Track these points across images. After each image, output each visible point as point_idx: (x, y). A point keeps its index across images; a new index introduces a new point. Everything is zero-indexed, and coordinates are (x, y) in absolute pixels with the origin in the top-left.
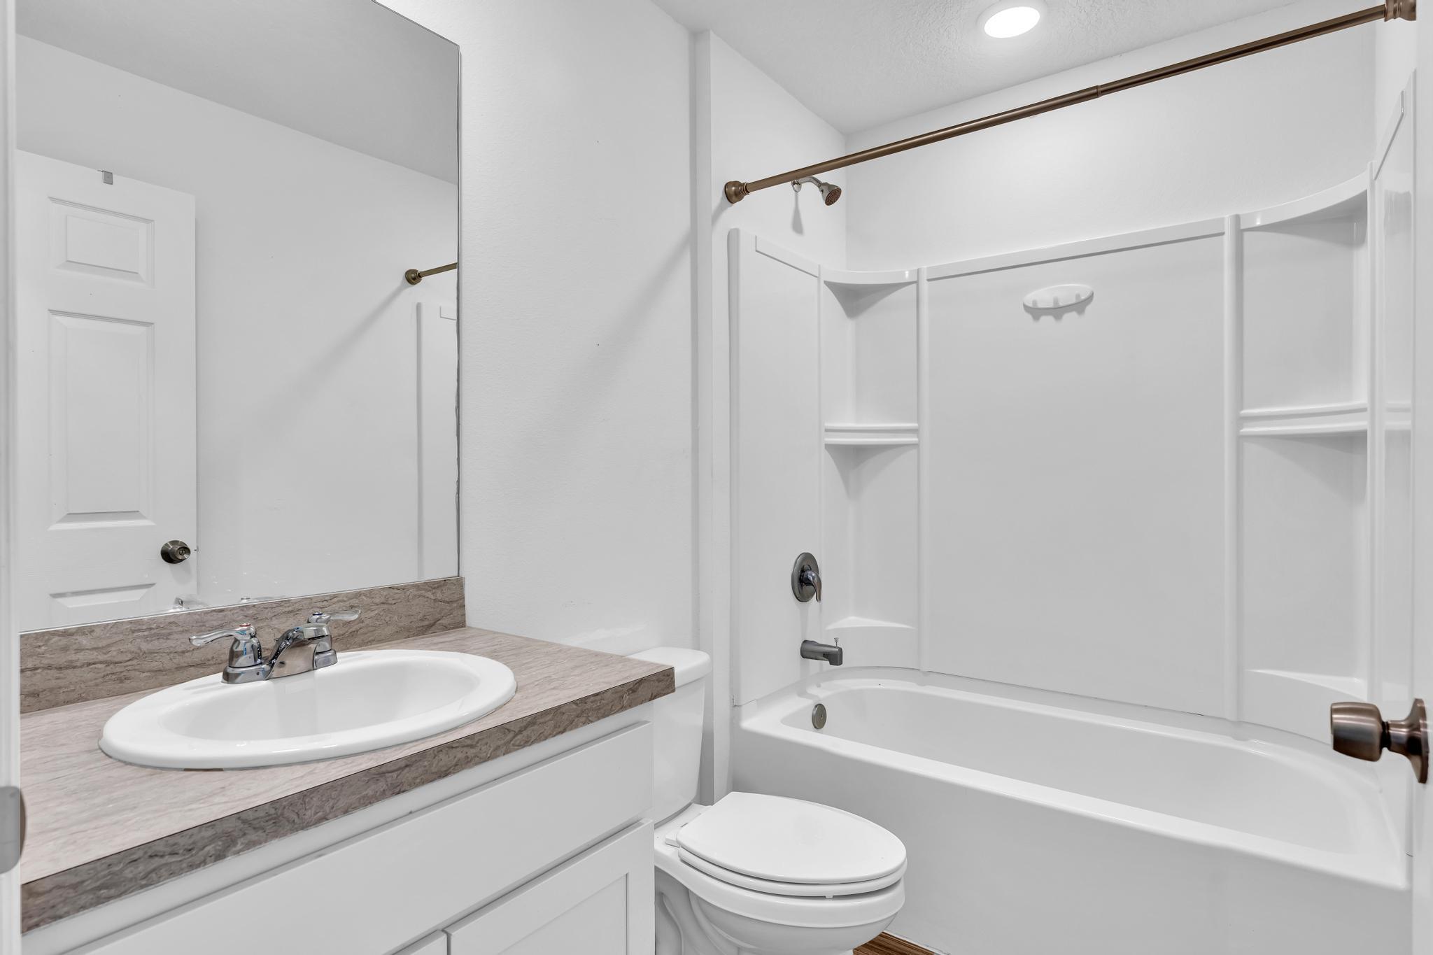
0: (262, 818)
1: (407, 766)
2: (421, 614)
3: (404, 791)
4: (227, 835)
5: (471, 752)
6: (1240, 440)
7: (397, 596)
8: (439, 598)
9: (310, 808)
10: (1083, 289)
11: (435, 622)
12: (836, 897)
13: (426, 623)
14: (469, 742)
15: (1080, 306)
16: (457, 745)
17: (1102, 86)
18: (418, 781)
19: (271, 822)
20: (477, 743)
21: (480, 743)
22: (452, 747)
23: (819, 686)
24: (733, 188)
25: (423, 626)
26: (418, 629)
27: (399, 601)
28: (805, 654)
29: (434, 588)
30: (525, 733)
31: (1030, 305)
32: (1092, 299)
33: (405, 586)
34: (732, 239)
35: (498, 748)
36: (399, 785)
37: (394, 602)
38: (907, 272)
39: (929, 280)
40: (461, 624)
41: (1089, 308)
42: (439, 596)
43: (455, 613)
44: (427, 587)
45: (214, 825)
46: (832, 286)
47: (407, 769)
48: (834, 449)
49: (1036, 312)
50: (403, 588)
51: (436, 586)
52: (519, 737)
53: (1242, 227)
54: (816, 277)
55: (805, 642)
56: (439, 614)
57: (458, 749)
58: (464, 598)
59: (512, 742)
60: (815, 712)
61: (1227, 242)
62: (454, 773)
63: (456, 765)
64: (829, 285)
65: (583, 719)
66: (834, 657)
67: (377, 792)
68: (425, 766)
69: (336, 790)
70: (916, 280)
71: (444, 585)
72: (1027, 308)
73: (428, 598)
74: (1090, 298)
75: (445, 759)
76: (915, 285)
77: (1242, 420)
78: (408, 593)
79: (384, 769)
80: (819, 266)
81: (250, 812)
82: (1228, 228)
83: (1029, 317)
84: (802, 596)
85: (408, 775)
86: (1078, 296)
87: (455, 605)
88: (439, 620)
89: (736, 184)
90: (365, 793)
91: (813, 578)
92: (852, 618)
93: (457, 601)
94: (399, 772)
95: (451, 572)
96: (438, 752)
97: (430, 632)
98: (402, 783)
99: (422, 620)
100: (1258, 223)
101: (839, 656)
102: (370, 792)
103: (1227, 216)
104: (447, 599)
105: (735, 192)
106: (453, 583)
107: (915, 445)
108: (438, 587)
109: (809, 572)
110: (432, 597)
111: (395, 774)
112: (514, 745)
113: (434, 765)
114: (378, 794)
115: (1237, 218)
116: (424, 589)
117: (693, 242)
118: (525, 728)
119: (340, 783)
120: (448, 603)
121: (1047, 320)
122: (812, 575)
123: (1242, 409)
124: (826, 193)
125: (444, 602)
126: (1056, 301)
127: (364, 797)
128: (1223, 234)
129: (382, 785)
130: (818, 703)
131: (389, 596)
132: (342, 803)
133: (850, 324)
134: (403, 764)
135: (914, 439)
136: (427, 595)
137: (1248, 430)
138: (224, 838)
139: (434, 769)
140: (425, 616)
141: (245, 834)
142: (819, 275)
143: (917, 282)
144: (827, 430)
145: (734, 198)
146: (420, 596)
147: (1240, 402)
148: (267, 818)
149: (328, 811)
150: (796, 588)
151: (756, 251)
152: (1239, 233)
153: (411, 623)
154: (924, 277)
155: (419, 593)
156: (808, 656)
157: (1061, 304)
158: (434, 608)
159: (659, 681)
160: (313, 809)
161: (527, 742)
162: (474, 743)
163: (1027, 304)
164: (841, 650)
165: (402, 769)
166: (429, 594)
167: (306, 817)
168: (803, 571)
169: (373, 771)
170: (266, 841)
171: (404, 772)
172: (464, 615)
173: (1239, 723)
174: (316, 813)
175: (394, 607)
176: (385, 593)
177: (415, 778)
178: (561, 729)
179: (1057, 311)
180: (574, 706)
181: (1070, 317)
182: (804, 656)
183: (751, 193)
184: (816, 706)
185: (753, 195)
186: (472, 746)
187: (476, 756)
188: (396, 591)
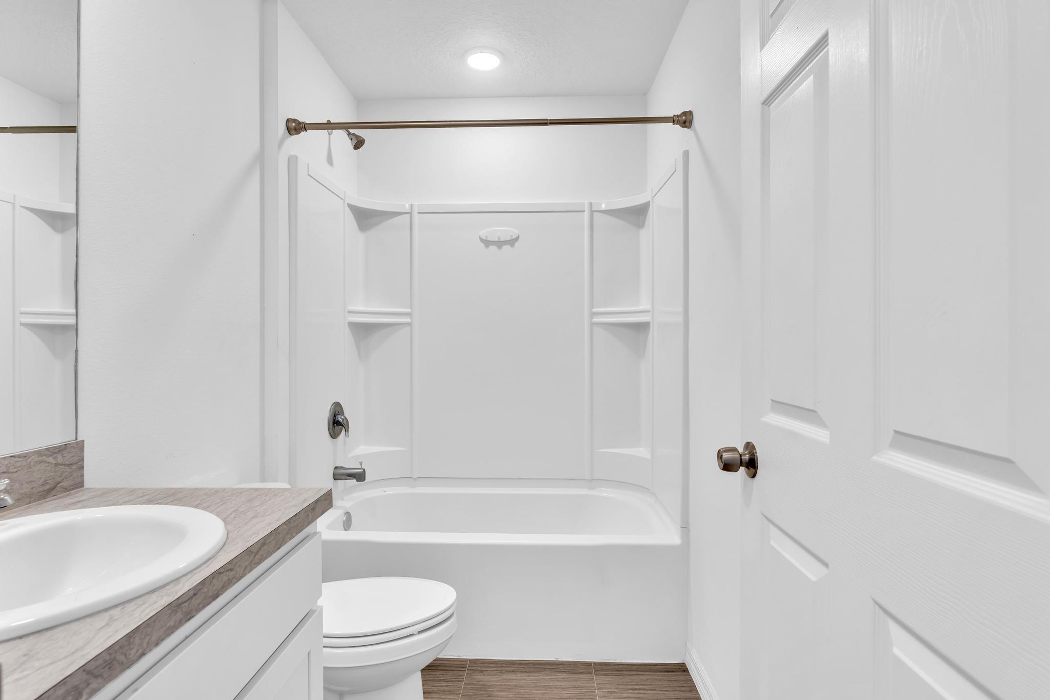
0: (101, 665)
1: (195, 595)
2: (42, 479)
3: (193, 617)
4: (75, 689)
5: (232, 574)
6: (593, 324)
7: (18, 464)
8: (60, 462)
9: (134, 648)
10: (514, 232)
11: (56, 486)
12: (420, 632)
13: (48, 487)
14: (230, 567)
15: (512, 242)
16: (223, 570)
17: (550, 120)
18: (201, 606)
19: (107, 668)
20: (235, 566)
21: (236, 566)
22: (221, 573)
23: (343, 500)
24: (294, 124)
25: (43, 491)
26: (40, 494)
27: (20, 468)
28: (337, 477)
29: (55, 453)
30: (260, 553)
31: (484, 238)
32: (518, 240)
33: (27, 453)
34: (292, 162)
35: (245, 569)
36: (189, 613)
37: (15, 470)
38: (407, 205)
39: (418, 213)
40: (80, 485)
41: (517, 244)
42: (60, 459)
43: (75, 475)
44: (48, 453)
45: (65, 683)
46: (351, 207)
47: (195, 597)
48: (354, 327)
49: (487, 243)
50: (25, 456)
51: (57, 450)
52: (257, 556)
53: (593, 209)
54: (342, 199)
55: (336, 468)
56: (59, 477)
57: (224, 574)
58: (83, 460)
59: (254, 562)
60: (345, 518)
61: (586, 215)
62: (222, 594)
63: (223, 587)
64: (350, 206)
65: (289, 536)
66: (360, 476)
67: (176, 622)
68: (205, 593)
69: (150, 627)
70: (410, 211)
71: (65, 449)
72: (481, 240)
73: (49, 463)
74: (517, 239)
75: (217, 584)
76: (409, 215)
77: (593, 314)
78: (29, 460)
79: (180, 601)
80: (345, 192)
81: (92, 662)
82: (587, 209)
83: (483, 245)
84: (334, 435)
85: (195, 601)
86: (511, 236)
87: (74, 467)
88: (60, 483)
89: (295, 121)
90: (169, 625)
91: (343, 420)
92: (362, 447)
93: (76, 463)
94: (189, 601)
95: (69, 437)
96: (212, 579)
97: (52, 495)
98: (191, 610)
99: (42, 485)
100: (604, 207)
101: (363, 475)
102: (172, 623)
103: (586, 202)
104: (67, 462)
105: (295, 127)
106: (72, 446)
107: (409, 324)
108: (59, 451)
109: (339, 416)
110: (53, 462)
111: (187, 604)
112: (255, 564)
113: (210, 590)
114: (177, 623)
115: (591, 204)
116: (45, 455)
117: (261, 159)
118: (260, 548)
119: (153, 619)
120: (68, 465)
121: (493, 248)
122: (341, 418)
123: (593, 308)
124: (355, 141)
125: (65, 465)
126: (499, 238)
127: (168, 628)
128: (584, 211)
129: (179, 615)
130: (346, 511)
131: (10, 465)
132: (154, 638)
133: (361, 236)
134: (191, 593)
135: (408, 320)
136: (50, 461)
137: (595, 320)
138: (73, 693)
139: (210, 594)
140: (46, 480)
141: (88, 685)
142: (345, 197)
143: (410, 213)
144: (349, 312)
145: (293, 132)
146: (41, 462)
147: (592, 306)
148: (104, 665)
149: (145, 647)
150: (331, 428)
151: (309, 175)
152: (592, 212)
153: (32, 488)
154: (416, 210)
155: (40, 459)
156: (339, 478)
157: (502, 240)
158: (55, 472)
159: (325, 500)
160: (136, 648)
161: (261, 560)
162: (232, 567)
163: (482, 237)
164: (364, 470)
165: (191, 598)
166: (51, 460)
167: (131, 656)
168: (335, 416)
169: (174, 604)
170: (104, 686)
171: (193, 600)
172: (83, 476)
173: (592, 480)
174: (138, 651)
175: (15, 475)
176: (6, 462)
177: (199, 605)
178: (278, 546)
179: (500, 244)
180: (285, 527)
181: (506, 248)
182: (335, 479)
183: (309, 131)
184: (345, 514)
185: (310, 133)
186: (231, 570)
187: (234, 578)
188: (17, 459)
